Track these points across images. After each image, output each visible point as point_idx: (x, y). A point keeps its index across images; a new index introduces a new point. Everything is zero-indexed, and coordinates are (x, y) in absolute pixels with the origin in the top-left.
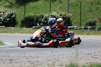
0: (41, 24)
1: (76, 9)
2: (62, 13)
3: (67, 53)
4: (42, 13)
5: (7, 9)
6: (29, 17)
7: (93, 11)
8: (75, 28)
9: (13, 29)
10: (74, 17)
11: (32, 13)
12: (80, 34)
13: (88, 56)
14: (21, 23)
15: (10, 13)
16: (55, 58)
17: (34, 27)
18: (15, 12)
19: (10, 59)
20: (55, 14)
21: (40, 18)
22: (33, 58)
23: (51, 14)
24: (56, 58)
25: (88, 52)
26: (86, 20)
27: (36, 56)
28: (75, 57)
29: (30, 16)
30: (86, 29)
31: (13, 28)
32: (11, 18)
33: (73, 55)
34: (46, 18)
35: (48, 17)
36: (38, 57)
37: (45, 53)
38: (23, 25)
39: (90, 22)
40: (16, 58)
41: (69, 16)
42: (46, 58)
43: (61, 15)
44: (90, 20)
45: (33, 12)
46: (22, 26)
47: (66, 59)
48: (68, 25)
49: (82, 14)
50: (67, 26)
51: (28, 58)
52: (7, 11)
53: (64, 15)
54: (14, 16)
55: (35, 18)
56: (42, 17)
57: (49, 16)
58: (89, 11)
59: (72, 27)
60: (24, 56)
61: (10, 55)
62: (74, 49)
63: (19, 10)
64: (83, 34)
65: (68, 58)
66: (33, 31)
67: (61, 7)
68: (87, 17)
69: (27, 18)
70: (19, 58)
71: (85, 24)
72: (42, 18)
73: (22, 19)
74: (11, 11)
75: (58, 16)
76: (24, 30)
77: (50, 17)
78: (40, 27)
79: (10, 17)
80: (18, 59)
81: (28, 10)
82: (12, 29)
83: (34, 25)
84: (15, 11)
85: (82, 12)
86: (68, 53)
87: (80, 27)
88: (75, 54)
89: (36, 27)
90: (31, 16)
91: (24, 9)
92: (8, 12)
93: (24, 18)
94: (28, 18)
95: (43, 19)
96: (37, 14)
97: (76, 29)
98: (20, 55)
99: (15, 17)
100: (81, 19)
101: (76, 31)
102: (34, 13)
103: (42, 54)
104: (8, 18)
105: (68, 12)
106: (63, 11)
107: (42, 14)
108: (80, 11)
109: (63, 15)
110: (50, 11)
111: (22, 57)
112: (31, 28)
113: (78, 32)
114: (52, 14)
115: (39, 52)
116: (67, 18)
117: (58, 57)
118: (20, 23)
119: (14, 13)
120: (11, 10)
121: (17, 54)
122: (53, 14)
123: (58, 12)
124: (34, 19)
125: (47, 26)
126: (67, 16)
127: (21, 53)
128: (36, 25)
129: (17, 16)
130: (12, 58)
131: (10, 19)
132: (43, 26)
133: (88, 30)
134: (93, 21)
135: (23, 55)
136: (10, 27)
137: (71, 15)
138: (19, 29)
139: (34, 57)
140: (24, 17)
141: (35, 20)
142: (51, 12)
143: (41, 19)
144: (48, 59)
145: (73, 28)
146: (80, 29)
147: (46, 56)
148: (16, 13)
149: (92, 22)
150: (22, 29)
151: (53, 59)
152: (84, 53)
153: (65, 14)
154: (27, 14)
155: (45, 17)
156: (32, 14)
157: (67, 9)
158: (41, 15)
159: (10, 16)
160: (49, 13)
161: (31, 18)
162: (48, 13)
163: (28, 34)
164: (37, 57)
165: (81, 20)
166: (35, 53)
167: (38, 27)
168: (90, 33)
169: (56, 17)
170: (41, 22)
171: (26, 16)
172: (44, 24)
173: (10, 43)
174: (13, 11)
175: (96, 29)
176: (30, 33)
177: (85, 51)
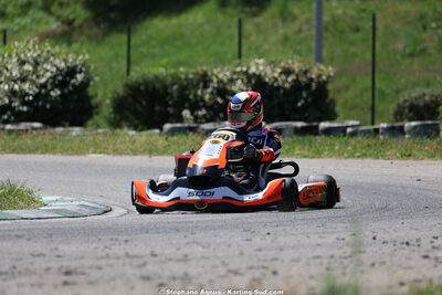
0: (202, 112)
1: (352, 43)
2: (290, 62)
3: (315, 239)
4: (207, 65)
5: (49, 48)
6: (146, 83)
7: (430, 55)
8: (349, 130)
9: (78, 136)
10: (345, 80)
11: (163, 66)
12: (371, 155)
13: (407, 250)
14: (111, 110)
15: (63, 65)
16: (259, 260)
17: (167, 126)
18: (85, 62)
19: (64, 270)
20: (261, 68)
21: (196, 87)
22: (164, 262)
23: (245, 69)
24: (265, 260)
25: (404, 235)
26: (398, 91)
27: (180, 254)
28: (350, 256)
29: (151, 76)
30: (396, 131)
31: (76, 131)
32: (71, 88)
33: (340, 248)
34: (221, 85)
35: (232, 81)
36: (185, 258)
37: (218, 241)
38: (121, 119)
39: (414, 101)
40: (89, 262)
41: (320, 76)
42: (224, 264)
43: (287, 72)
44: (415, 93)
45: (164, 61)
46: (115, 124)
47: (308, 264)
48: (318, 114)
49: (379, 65)
50: (314, 120)
51: (141, 261)
52: (52, 59)
53: (301, 70)
54: (80, 77)
55: (175, 87)
56: (205, 80)
57: (235, 77)
58: (411, 55)
59: (335, 125)
60: (127, 255)
61: (64, 248)
62: (342, 222)
63: (105, 51)
64: (384, 157)
65: (318, 261)
66: (166, 143)
67: (286, 39)
68: (403, 80)
69: (138, 89)
70: (102, 263)
71: (392, 112)
72: (206, 87)
73: (116, 92)
74: (70, 56)
75: (276, 75)
76: (128, 139)
77: (239, 82)
78: (195, 125)
79: (62, 85)
80: (100, 268)
81: (144, 49)
82: (74, 134)
83: (171, 119)
84: (84, 55)
85: (377, 59)
86: (320, 241)
87: (373, 124)
88: (347, 244)
89: (178, 125)
90: (157, 77)
91: (125, 47)
92: (57, 62)
93: (127, 85)
94: (142, 88)
95: (209, 90)
96: (182, 69)
97: (353, 134)
98: (106, 250)
99: (85, 84)
100: (373, 89)
101: (353, 141)
102: (168, 64)
103: (204, 247)
104: (56, 86)
106: (299, 53)
107: (205, 68)
108: (369, 55)
109: (297, 70)
110: (240, 56)
111: (118, 258)
112: (157, 131)
113: (362, 148)
114: (248, 68)
115: (191, 238)
116: (314, 85)
118: (106, 109)
119: (83, 65)
120: (67, 55)
121: (95, 245)
122: (253, 70)
123: (273, 58)
124: (169, 91)
126: (314, 76)
127: (111, 239)
128: (180, 119)
129: (97, 79)
130: (73, 265)
131: (66, 91)
132: (208, 121)
133: (407, 136)
134: (427, 98)
135: (119, 249)
136: (63, 126)
137: (331, 70)
138: (105, 134)
139: (170, 260)
140: (124, 82)
141: (175, 95)
142: (244, 59)
143: (199, 92)
144: (232, 267)
145: (338, 128)
146: (369, 131)
147: (220, 254)
148: (89, 64)
149: (421, 104)
150: (118, 135)
151: (251, 268)
152: (387, 237)
153: (304, 69)
154: (137, 68)
155: (215, 80)
156: (162, 70)
157: (313, 45)
158: (201, 72)
159: (64, 77)
160: (236, 62)
161: (158, 86)
162: (230, 63)
163: (145, 158)
164: (180, 257)
165: (377, 94)
166: (174, 242)
167: (186, 125)
168: (414, 152)
169: (267, 80)
170: (201, 104)
171: (134, 79)
172: (212, 113)
173: (66, 198)
174: (78, 55)
175: (441, 134)
176: (152, 151)
177: (395, 231)
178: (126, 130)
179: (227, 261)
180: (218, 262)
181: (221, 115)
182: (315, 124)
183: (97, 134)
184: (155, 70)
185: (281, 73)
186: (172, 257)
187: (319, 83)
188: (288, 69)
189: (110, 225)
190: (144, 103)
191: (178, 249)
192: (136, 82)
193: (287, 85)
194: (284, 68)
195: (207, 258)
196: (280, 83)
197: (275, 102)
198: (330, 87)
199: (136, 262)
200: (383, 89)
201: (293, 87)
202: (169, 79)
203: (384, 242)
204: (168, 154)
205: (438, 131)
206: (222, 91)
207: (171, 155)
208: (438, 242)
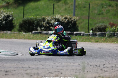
0: (43, 28)
1: (83, 11)
2: (67, 15)
3: (72, 64)
5: (3, 10)
6: (28, 20)
7: (104, 14)
8: (82, 34)
10: (81, 20)
12: (87, 41)
13: (97, 68)
14: (19, 27)
15: (6, 15)
16: (57, 70)
17: (33, 32)
20: (59, 17)
21: (41, 21)
22: (32, 69)
23: (54, 17)
24: (59, 70)
25: (96, 64)
26: (95, 24)
30: (94, 35)
31: (9, 32)
32: (8, 21)
33: (79, 67)
34: (48, 21)
35: (51, 20)
36: (38, 69)
37: (47, 64)
38: (21, 29)
40: (12, 69)
41: (74, 19)
42: (48, 70)
43: (66, 18)
44: (100, 25)
45: (33, 14)
46: (20, 31)
47: (70, 71)
48: (74, 30)
49: (91, 17)
51: (26, 69)
52: (3, 13)
53: (69, 18)
54: (10, 18)
55: (36, 21)
56: (44, 20)
57: (52, 19)
58: (99, 14)
59: (78, 33)
60: (22, 67)
62: (80, 59)
63: (17, 11)
64: (91, 42)
65: (73, 70)
67: (66, 9)
68: (97, 21)
69: (26, 21)
70: (15, 69)
72: (44, 21)
73: (20, 22)
74: (8, 12)
75: (63, 19)
76: (23, 35)
77: (53, 20)
78: (41, 32)
80: (15, 71)
81: (28, 11)
82: (9, 33)
84: (12, 12)
85: (90, 15)
86: (73, 65)
87: (88, 33)
89: (36, 32)
90: (31, 19)
91: (23, 10)
93: (23, 21)
94: (27, 21)
95: (45, 22)
96: (38, 17)
98: (17, 66)
99: (12, 20)
101: (83, 37)
102: (34, 15)
103: (43, 65)
104: (4, 20)
105: (74, 15)
106: (69, 13)
107: (44, 16)
108: (88, 14)
109: (68, 18)
110: (53, 14)
111: (20, 68)
112: (31, 33)
113: (85, 39)
114: (56, 17)
115: (39, 63)
116: (73, 22)
118: (17, 27)
119: (11, 15)
121: (14, 64)
122: (57, 17)
123: (62, 15)
124: (34, 22)
125: (49, 31)
126: (73, 20)
127: (18, 63)
128: (37, 30)
129: (15, 19)
130: (8, 69)
132: (44, 31)
133: (97, 36)
134: (103, 26)
135: (20, 66)
136: (6, 31)
137: (77, 18)
139: (34, 69)
140: (22, 19)
141: (36, 23)
143: (42, 23)
144: (50, 71)
146: (88, 35)
147: (47, 68)
148: (13, 14)
149: (101, 27)
150: (20, 34)
151: (55, 72)
152: (91, 64)
153: (70, 17)
154: (26, 16)
155: (47, 20)
156: (32, 17)
157: (73, 11)
158: (43, 18)
159: (6, 18)
160: (52, 15)
161: (31, 21)
163: (27, 40)
164: (36, 68)
165: (89, 24)
166: (35, 64)
167: (38, 32)
168: (99, 41)
169: (60, 20)
170: (43, 26)
171: (25, 19)
172: (45, 29)
173: (6, 51)
174: (10, 12)
175: (107, 36)
176: (29, 38)
177: (93, 62)
178: (22, 32)
179: (49, 69)
180: (46, 70)
181: (48, 29)
182: (73, 32)
183: (15, 33)
184: (30, 16)
185: (64, 19)
186: (34, 68)
187: (74, 21)
189: (18, 59)
190: (27, 25)
191: (36, 66)
193: (66, 22)
194: (65, 17)
195: (43, 69)
196: (64, 21)
198: (77, 23)
199: (25, 69)
200: (91, 23)
201: (67, 22)
202: (34, 19)
203: (91, 65)
204: (33, 39)
205: (106, 35)
206: (48, 23)
207: (34, 39)
208: (105, 66)
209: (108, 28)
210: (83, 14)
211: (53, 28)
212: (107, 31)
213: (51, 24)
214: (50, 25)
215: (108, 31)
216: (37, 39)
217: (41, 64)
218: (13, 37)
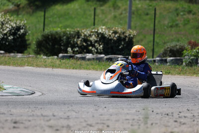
0: (76, 49)
1: (145, 20)
2: (117, 28)
3: (126, 111)
5: (9, 17)
6: (52, 35)
7: (179, 27)
9: (21, 58)
10: (141, 37)
13: (167, 118)
14: (35, 46)
15: (15, 25)
16: (101, 120)
17: (61, 55)
18: (25, 24)
19: (14, 121)
20: (104, 30)
21: (74, 37)
22: (59, 119)
23: (96, 30)
24: (104, 120)
25: (166, 110)
26: (165, 43)
27: (65, 116)
29: (54, 32)
30: (164, 61)
32: (18, 36)
33: (137, 116)
34: (85, 37)
35: (90, 36)
36: (68, 118)
37: (83, 110)
38: (40, 51)
39: (172, 48)
40: (25, 118)
41: (130, 35)
43: (115, 32)
44: (173, 44)
45: (60, 25)
46: (37, 53)
47: (123, 123)
49: (157, 31)
51: (48, 118)
52: (10, 22)
53: (121, 32)
54: (22, 31)
55: (65, 37)
56: (78, 35)
57: (92, 34)
58: (171, 27)
60: (42, 115)
61: (14, 111)
63: (33, 19)
65: (128, 121)
67: (115, 17)
68: (167, 38)
69: (48, 37)
70: (31, 118)
72: (78, 38)
73: (39, 39)
75: (110, 34)
76: (43, 60)
77: (94, 36)
78: (73, 55)
79: (14, 34)
80: (29, 121)
81: (51, 19)
82: (19, 56)
83: (62, 52)
84: (24, 21)
85: (156, 27)
86: (128, 112)
87: (153, 58)
88: (141, 114)
89: (66, 55)
90: (56, 32)
91: (43, 18)
92: (12, 24)
93: (43, 36)
94: (50, 37)
95: (80, 39)
96: (68, 29)
98: (33, 112)
99: (24, 34)
102: (62, 27)
103: (76, 113)
104: (11, 35)
105: (130, 27)
106: (120, 24)
107: (78, 29)
108: (152, 26)
109: (119, 32)
110: (94, 25)
111: (38, 116)
112: (56, 57)
114: (98, 30)
115: (70, 108)
116: (127, 39)
117: (108, 120)
118: (33, 46)
119: (24, 26)
120: (17, 20)
121: (27, 110)
122: (100, 31)
123: (109, 26)
124: (62, 39)
125: (88, 54)
126: (127, 35)
127: (35, 107)
128: (66, 52)
129: (29, 32)
130: (18, 119)
131: (16, 37)
132: (79, 53)
133: (168, 64)
134: (178, 47)
135: (38, 112)
136: (14, 53)
137: (135, 32)
139: (61, 118)
140: (42, 34)
141: (65, 41)
142: (96, 26)
143: (75, 40)
144: (89, 123)
146: (151, 61)
147: (84, 116)
149: (175, 49)
150: (38, 58)
151: (98, 123)
152: (159, 111)
153: (123, 31)
154: (48, 28)
155: (83, 35)
156: (59, 29)
157: (127, 20)
158: (76, 31)
159: (15, 31)
160: (93, 27)
161: (57, 36)
162: (90, 27)
163: (50, 69)
165: (155, 43)
166: (63, 110)
167: (69, 55)
168: (171, 72)
169: (106, 36)
170: (76, 45)
171: (46, 33)
172: (81, 50)
173: (14, 87)
174: (21, 21)
175: (184, 64)
176: (53, 66)
177: (162, 108)
178: (42, 56)
179: (86, 120)
180: (82, 120)
181: (85, 51)
182: (127, 56)
183: (29, 57)
184: (55, 28)
185: (113, 33)
187: (129, 38)
188: (116, 31)
189: (34, 100)
190: (51, 44)
191: (65, 113)
192: (47, 34)
193: (115, 38)
194: (114, 30)
195: (78, 118)
196: (112, 37)
197: (110, 46)
198: (134, 40)
199: (46, 118)
200: (158, 41)
201: (117, 39)
202: (62, 33)
203: (157, 114)
204: (60, 68)
205: (182, 62)
206: (86, 40)
207: (62, 68)
208: (181, 115)
209: (186, 50)
210: (145, 25)
211: (93, 49)
212: (184, 55)
213: (91, 42)
214: (89, 43)
215: (186, 55)
216: (66, 68)
217: (73, 110)
218: (26, 64)
